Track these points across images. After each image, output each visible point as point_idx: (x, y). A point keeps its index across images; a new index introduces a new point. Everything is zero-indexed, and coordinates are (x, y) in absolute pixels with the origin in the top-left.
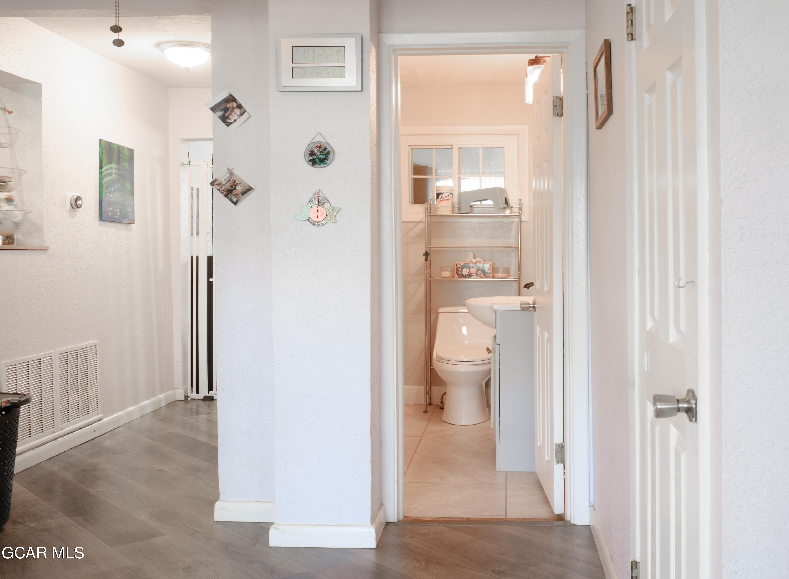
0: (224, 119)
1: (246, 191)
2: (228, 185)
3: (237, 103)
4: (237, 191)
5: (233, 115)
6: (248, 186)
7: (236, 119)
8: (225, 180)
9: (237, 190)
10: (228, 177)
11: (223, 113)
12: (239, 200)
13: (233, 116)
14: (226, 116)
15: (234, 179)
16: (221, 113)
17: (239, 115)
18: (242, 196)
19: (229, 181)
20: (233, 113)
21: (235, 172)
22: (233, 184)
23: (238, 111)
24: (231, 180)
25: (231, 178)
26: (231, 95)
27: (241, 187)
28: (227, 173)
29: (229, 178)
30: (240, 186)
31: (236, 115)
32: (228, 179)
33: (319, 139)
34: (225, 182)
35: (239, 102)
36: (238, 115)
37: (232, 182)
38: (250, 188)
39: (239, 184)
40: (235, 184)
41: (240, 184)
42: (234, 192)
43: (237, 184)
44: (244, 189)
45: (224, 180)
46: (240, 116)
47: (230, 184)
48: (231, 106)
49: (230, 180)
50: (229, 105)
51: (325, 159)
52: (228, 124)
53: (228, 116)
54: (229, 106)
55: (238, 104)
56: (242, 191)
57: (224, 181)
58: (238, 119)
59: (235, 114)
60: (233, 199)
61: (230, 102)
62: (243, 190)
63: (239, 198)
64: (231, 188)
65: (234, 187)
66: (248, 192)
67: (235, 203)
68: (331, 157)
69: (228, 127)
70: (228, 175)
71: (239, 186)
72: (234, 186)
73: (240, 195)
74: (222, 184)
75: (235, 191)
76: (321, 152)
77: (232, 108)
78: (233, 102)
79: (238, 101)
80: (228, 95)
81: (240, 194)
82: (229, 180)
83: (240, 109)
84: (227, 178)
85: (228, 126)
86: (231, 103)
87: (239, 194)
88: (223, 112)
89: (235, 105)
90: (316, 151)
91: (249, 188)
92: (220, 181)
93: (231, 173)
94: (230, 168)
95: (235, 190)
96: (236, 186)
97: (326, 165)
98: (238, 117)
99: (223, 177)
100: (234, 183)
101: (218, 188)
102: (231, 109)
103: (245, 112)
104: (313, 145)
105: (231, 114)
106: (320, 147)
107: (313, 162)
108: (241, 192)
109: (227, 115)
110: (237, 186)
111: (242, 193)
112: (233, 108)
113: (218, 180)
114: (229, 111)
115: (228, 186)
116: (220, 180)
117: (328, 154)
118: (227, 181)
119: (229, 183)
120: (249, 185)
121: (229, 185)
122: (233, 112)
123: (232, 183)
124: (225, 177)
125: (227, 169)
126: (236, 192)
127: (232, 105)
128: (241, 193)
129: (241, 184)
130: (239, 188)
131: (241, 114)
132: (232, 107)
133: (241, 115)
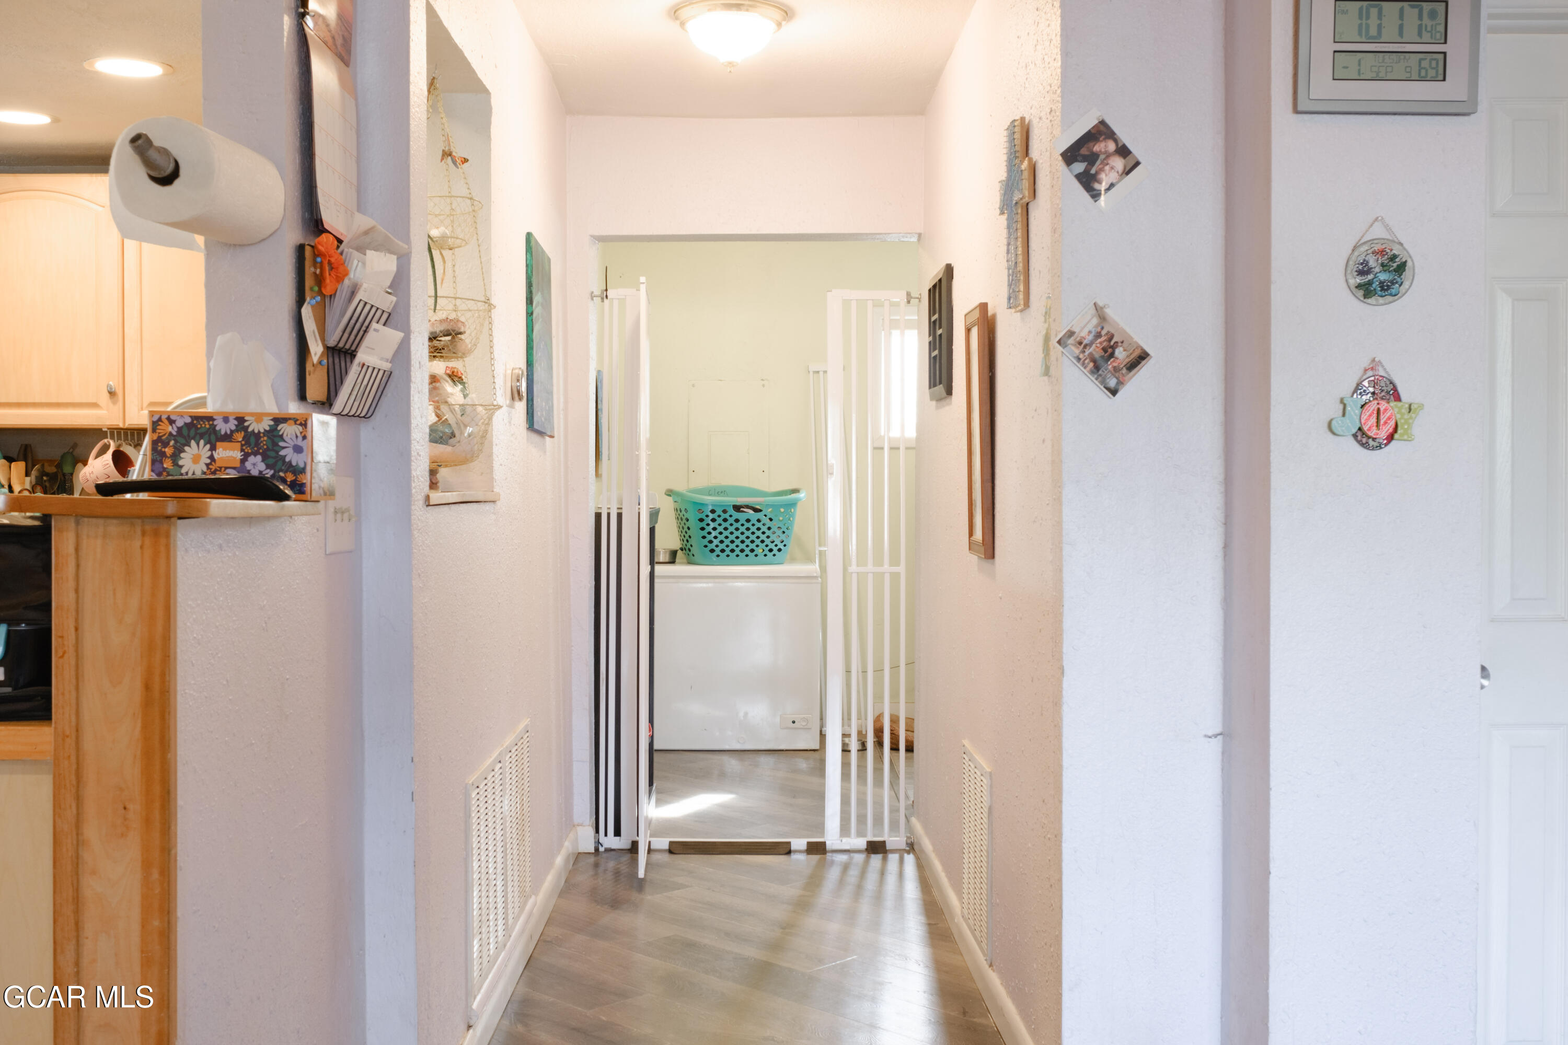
0: (1088, 181)
1: (1135, 361)
2: (1096, 346)
3: (1116, 141)
4: (1118, 361)
5: (1107, 172)
6: (1140, 349)
7: (1114, 181)
8: (1090, 332)
9: (1117, 358)
10: (1096, 326)
11: (1087, 166)
12: (1122, 383)
13: (1106, 175)
14: (1091, 174)
15: (1108, 332)
16: (1079, 167)
17: (1120, 172)
18: (1128, 374)
19: (1098, 335)
20: (1107, 168)
21: (1109, 312)
22: (1108, 344)
23: (1118, 163)
24: (1103, 333)
25: (1102, 328)
26: (1102, 123)
27: (1125, 350)
28: (1092, 318)
29: (1099, 329)
30: (1123, 347)
31: (1113, 171)
32: (1095, 330)
33: (1378, 232)
34: (1091, 337)
35: (1121, 140)
36: (1118, 172)
37: (1106, 338)
38: (1142, 353)
39: (1120, 344)
40: (1112, 343)
41: (1122, 342)
42: (1111, 363)
43: (1116, 342)
44: (1132, 357)
45: (1087, 333)
46: (1124, 175)
47: (1101, 343)
48: (1103, 150)
49: (1100, 332)
50: (1099, 146)
51: (1393, 282)
52: (1095, 195)
53: (1097, 173)
54: (1098, 150)
55: (1120, 145)
56: (1127, 360)
57: (1087, 337)
58: (1118, 182)
59: (1112, 168)
60: (1108, 380)
61: (1101, 139)
62: (1130, 359)
63: (1121, 379)
64: (1103, 354)
65: (1110, 350)
66: (1139, 363)
67: (1114, 392)
68: (1407, 274)
69: (1096, 201)
70: (1095, 321)
71: (1121, 349)
72: (1110, 348)
73: (1124, 371)
74: (1085, 342)
75: (1114, 361)
76: (1383, 265)
77: (1104, 154)
78: (1107, 140)
79: (1119, 138)
80: (1096, 122)
81: (1124, 368)
82: (1097, 332)
83: (1125, 157)
84: (1093, 328)
85: (1096, 199)
86: (1102, 141)
87: (1122, 368)
88: (1086, 164)
89: (1111, 146)
90: (1372, 263)
91: (1142, 355)
92: (1080, 336)
93: (1102, 318)
94: (1101, 304)
95: (1112, 359)
96: (1113, 348)
97: (1396, 297)
98: (1118, 177)
99: (1085, 326)
100: (1110, 340)
101: (1075, 353)
102: (1102, 157)
103: (1137, 164)
104: (1365, 247)
105: (1102, 170)
106: (1382, 252)
107: (1367, 291)
108: (1124, 363)
109: (1093, 171)
110: (1116, 348)
111: (1129, 365)
112: (1109, 156)
113: (1076, 335)
114: (1098, 162)
115: (1095, 350)
116: (1080, 332)
117: (1401, 268)
118: (1094, 336)
119: (1099, 340)
120: (1141, 347)
121: (1098, 345)
122: (1107, 164)
123: (1106, 340)
124: (1090, 327)
125: (1094, 307)
126: (1115, 364)
127: (1106, 146)
128: (1124, 366)
129: (1124, 342)
130: (1120, 353)
131: (1128, 169)
132: (1106, 152)
133: (1128, 172)
